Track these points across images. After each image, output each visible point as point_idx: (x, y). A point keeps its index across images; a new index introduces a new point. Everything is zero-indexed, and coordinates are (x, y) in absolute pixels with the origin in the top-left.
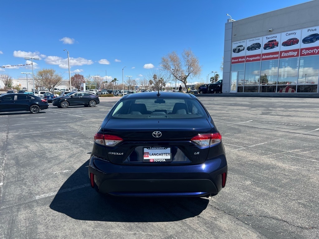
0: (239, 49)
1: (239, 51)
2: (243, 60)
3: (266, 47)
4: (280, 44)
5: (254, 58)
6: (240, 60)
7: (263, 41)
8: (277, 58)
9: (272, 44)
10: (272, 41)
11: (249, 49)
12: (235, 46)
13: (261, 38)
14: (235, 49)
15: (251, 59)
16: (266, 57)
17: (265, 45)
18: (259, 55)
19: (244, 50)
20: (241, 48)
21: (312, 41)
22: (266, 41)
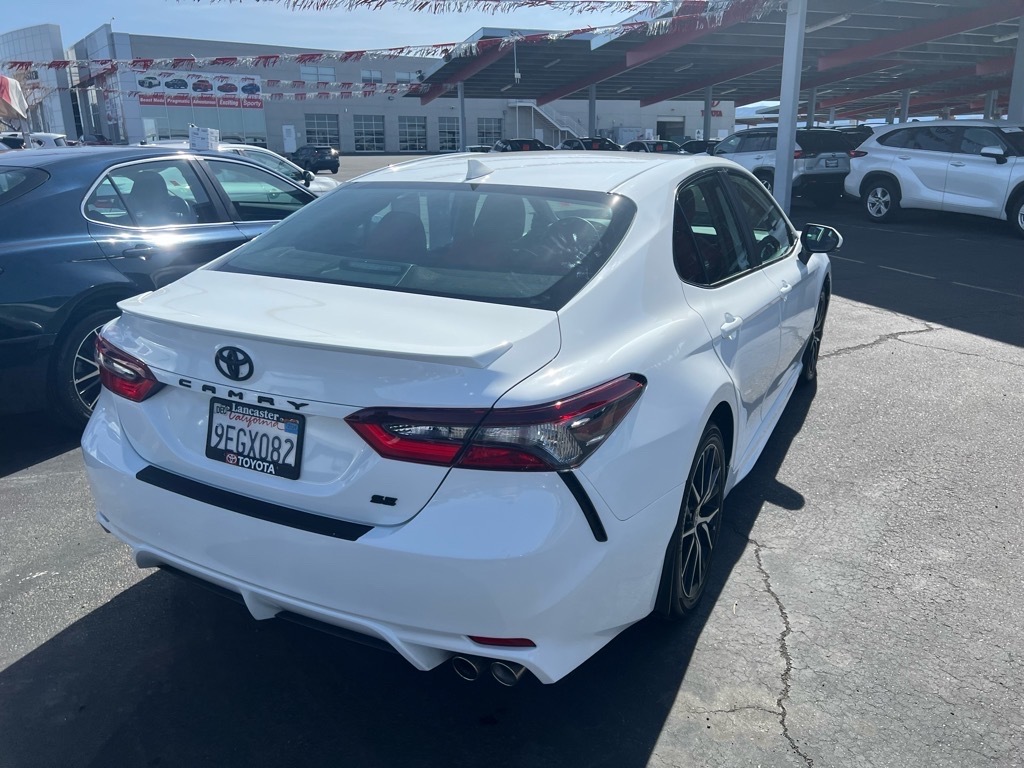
0: (150, 83)
1: (151, 86)
2: (161, 101)
3: (196, 87)
4: (215, 87)
5: (183, 101)
6: (155, 100)
7: (190, 78)
8: (215, 105)
9: (203, 86)
10: (204, 81)
11: (168, 85)
12: (141, 77)
13: (185, 73)
14: (143, 82)
15: (176, 102)
16: (198, 102)
17: (194, 84)
18: (188, 98)
19: (159, 84)
20: (154, 82)
21: (252, 92)
22: (195, 80)
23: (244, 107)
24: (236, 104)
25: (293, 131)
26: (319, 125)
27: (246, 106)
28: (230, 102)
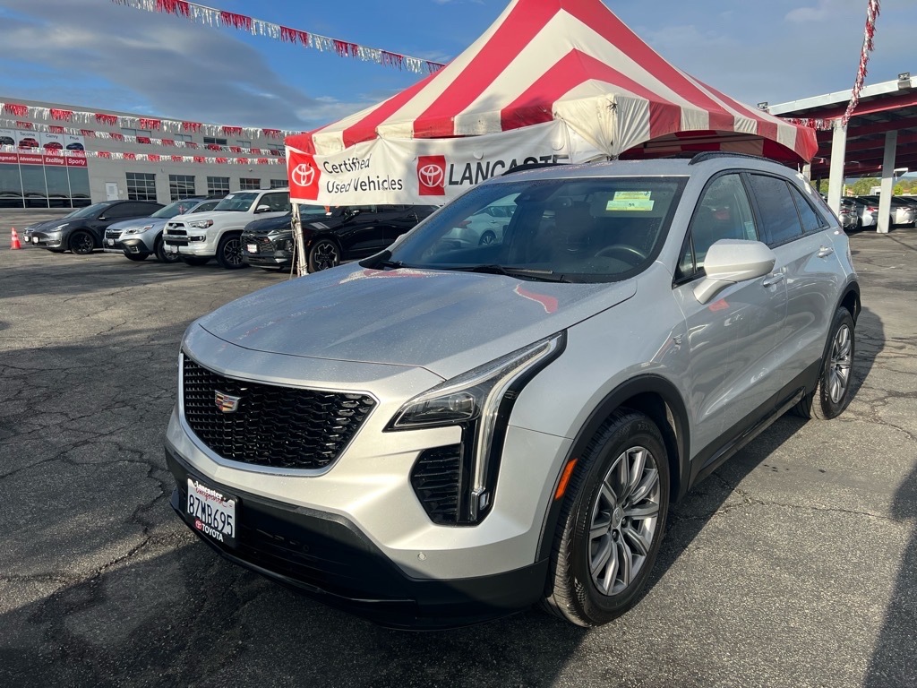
3: (22, 144)
5: (7, 158)
7: (18, 137)
8: (41, 163)
9: (29, 143)
10: (30, 139)
13: (13, 132)
16: (24, 159)
17: (21, 142)
18: (15, 155)
22: (22, 138)
23: (69, 164)
24: (62, 161)
25: (115, 188)
26: (139, 183)
27: (71, 164)
28: (56, 160)
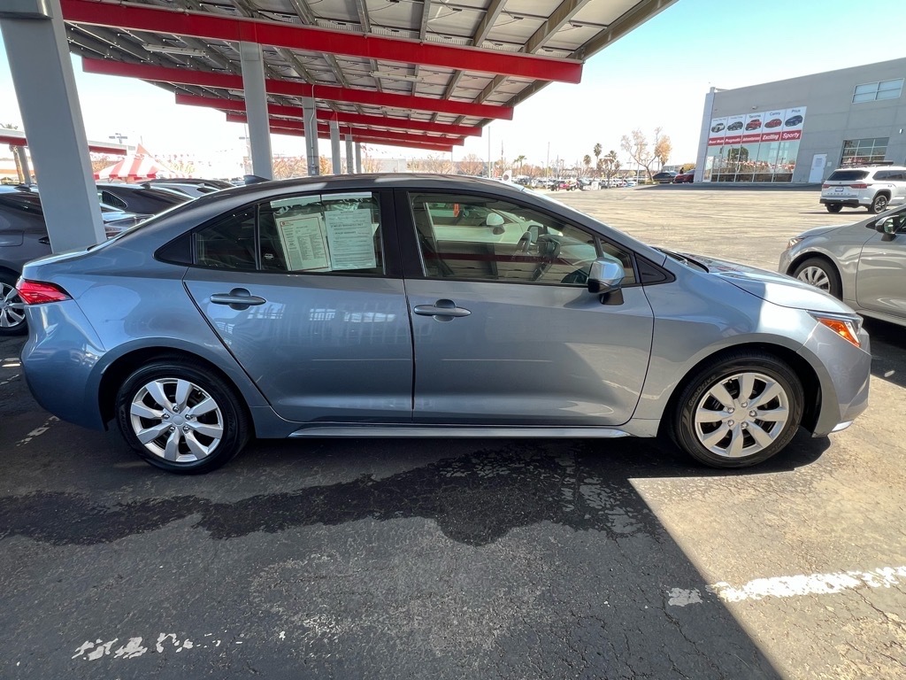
0: (719, 128)
1: (719, 130)
2: (721, 141)
3: (749, 127)
4: (763, 124)
6: (718, 141)
7: (746, 120)
8: (758, 141)
9: (754, 124)
10: (756, 121)
11: (730, 128)
12: (714, 124)
13: (744, 116)
14: (714, 128)
15: (731, 141)
16: (746, 139)
17: (748, 125)
18: (740, 137)
19: (724, 129)
20: (721, 127)
21: (794, 124)
22: (750, 121)
24: (777, 137)
25: (824, 159)
27: (784, 139)
28: (772, 137)
